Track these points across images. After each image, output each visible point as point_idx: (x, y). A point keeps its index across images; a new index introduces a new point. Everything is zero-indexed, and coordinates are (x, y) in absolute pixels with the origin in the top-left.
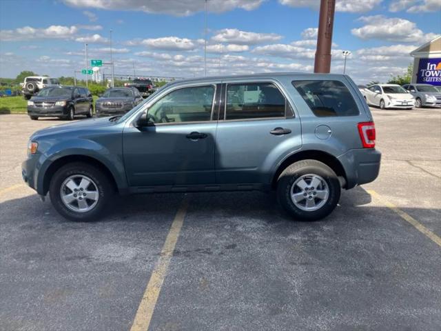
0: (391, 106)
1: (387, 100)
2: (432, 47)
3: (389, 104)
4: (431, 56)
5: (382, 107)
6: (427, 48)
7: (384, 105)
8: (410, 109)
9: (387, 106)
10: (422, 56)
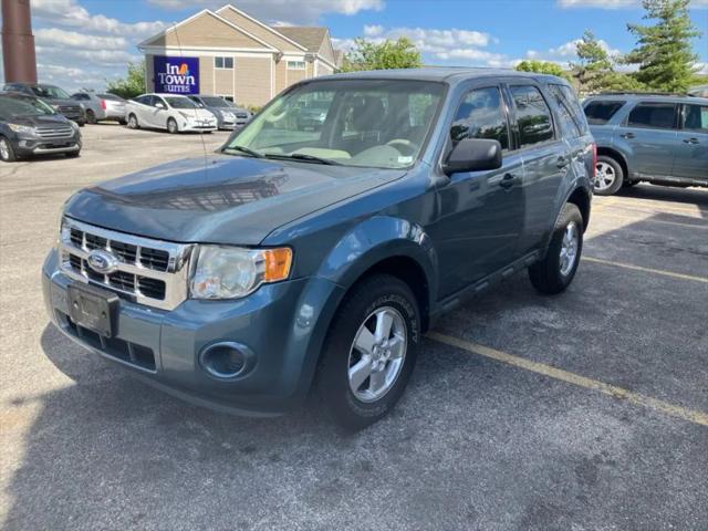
0: (188, 128)
1: (180, 119)
2: (168, 40)
3: (185, 125)
4: (169, 53)
5: (172, 129)
6: (161, 41)
7: (177, 127)
8: (209, 133)
9: (182, 129)
10: (156, 51)
